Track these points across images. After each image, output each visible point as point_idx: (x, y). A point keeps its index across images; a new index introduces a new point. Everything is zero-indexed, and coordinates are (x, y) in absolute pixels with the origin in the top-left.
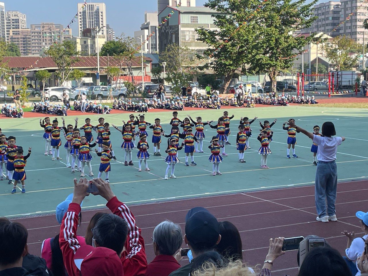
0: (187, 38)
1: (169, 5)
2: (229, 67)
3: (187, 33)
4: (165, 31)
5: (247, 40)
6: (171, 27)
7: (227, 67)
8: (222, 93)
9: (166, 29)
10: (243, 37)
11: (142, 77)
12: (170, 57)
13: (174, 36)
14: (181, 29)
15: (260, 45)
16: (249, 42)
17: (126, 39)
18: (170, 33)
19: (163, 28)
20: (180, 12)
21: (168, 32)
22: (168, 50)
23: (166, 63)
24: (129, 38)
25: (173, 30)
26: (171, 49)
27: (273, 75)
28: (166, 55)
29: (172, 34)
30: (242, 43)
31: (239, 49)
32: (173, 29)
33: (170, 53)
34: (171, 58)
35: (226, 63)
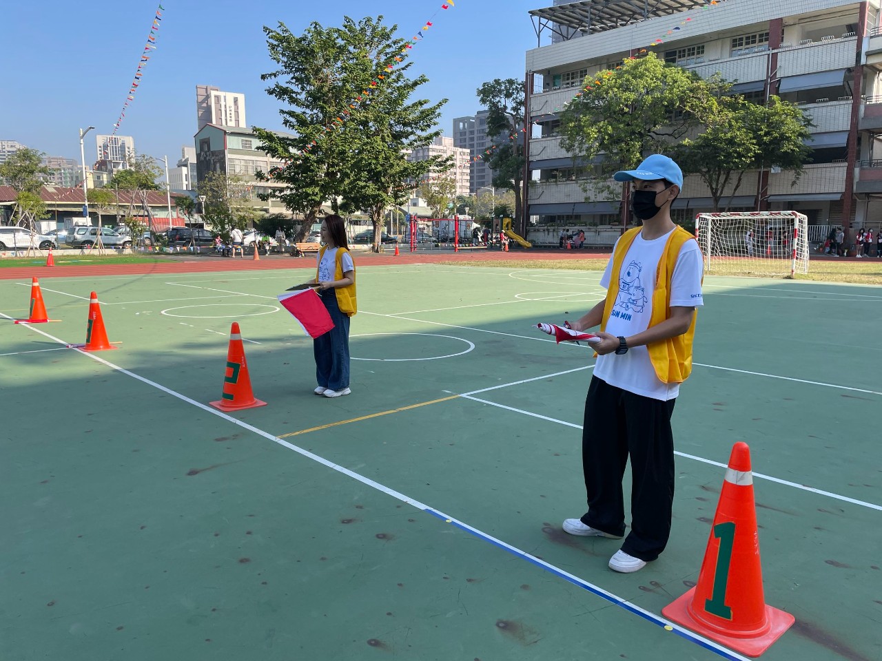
0: (237, 170)
1: (211, 122)
2: (313, 197)
3: (237, 162)
4: (205, 158)
5: (343, 152)
6: (213, 153)
7: (310, 198)
8: (301, 242)
9: (207, 156)
10: (337, 146)
11: (168, 219)
12: (212, 190)
13: (218, 165)
14: (228, 156)
15: (364, 162)
16: (348, 157)
17: (139, 158)
18: (212, 161)
19: (202, 154)
20: (225, 132)
21: (209, 160)
22: (211, 180)
23: (205, 197)
24: (144, 157)
25: (217, 158)
26: (214, 178)
27: (376, 215)
28: (205, 186)
29: (215, 163)
30: (334, 157)
31: (328, 169)
32: (216, 156)
33: (212, 183)
34: (214, 191)
35: (308, 192)
